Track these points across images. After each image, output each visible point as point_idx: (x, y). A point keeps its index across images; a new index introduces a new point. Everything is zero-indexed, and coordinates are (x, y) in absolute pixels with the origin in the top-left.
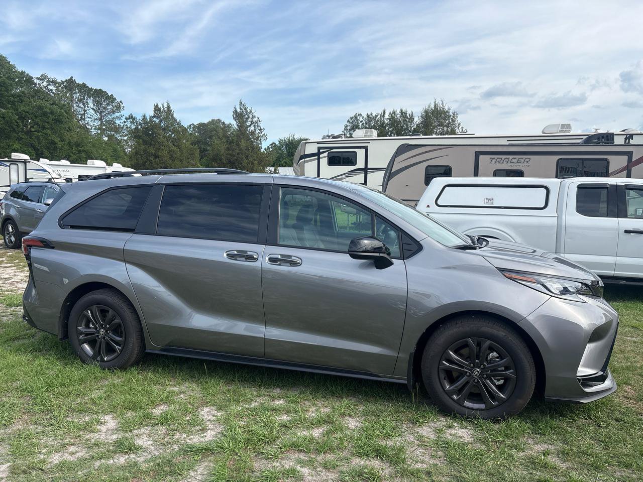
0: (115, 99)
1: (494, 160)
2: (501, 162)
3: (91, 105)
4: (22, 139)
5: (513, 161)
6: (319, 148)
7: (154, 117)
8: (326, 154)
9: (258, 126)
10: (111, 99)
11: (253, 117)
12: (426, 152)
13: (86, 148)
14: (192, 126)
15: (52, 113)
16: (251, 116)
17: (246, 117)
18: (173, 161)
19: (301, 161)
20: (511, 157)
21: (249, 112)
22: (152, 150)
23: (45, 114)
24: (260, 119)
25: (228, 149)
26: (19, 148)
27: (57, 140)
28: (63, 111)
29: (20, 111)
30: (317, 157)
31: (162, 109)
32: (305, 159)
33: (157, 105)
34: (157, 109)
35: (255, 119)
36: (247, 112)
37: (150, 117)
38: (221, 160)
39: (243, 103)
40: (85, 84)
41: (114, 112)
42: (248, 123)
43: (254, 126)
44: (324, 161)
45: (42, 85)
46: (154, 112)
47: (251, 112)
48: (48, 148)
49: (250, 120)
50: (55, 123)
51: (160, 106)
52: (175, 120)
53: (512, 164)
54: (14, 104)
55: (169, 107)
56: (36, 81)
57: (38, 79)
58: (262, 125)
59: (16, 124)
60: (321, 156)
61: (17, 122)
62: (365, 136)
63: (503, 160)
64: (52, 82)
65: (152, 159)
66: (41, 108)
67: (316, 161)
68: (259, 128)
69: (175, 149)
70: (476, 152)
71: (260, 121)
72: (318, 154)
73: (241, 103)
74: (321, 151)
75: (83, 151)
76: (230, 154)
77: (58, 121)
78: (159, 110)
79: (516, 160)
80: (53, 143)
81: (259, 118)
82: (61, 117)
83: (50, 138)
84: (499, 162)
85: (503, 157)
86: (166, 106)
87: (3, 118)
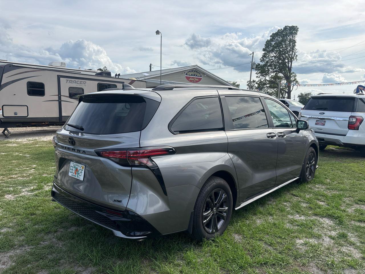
1: (68, 81)
2: (72, 83)
5: (78, 82)
12: (26, 72)
20: (77, 80)
53: (78, 84)
63: (73, 81)
70: (58, 75)
79: (79, 82)
84: (71, 82)
85: (73, 80)
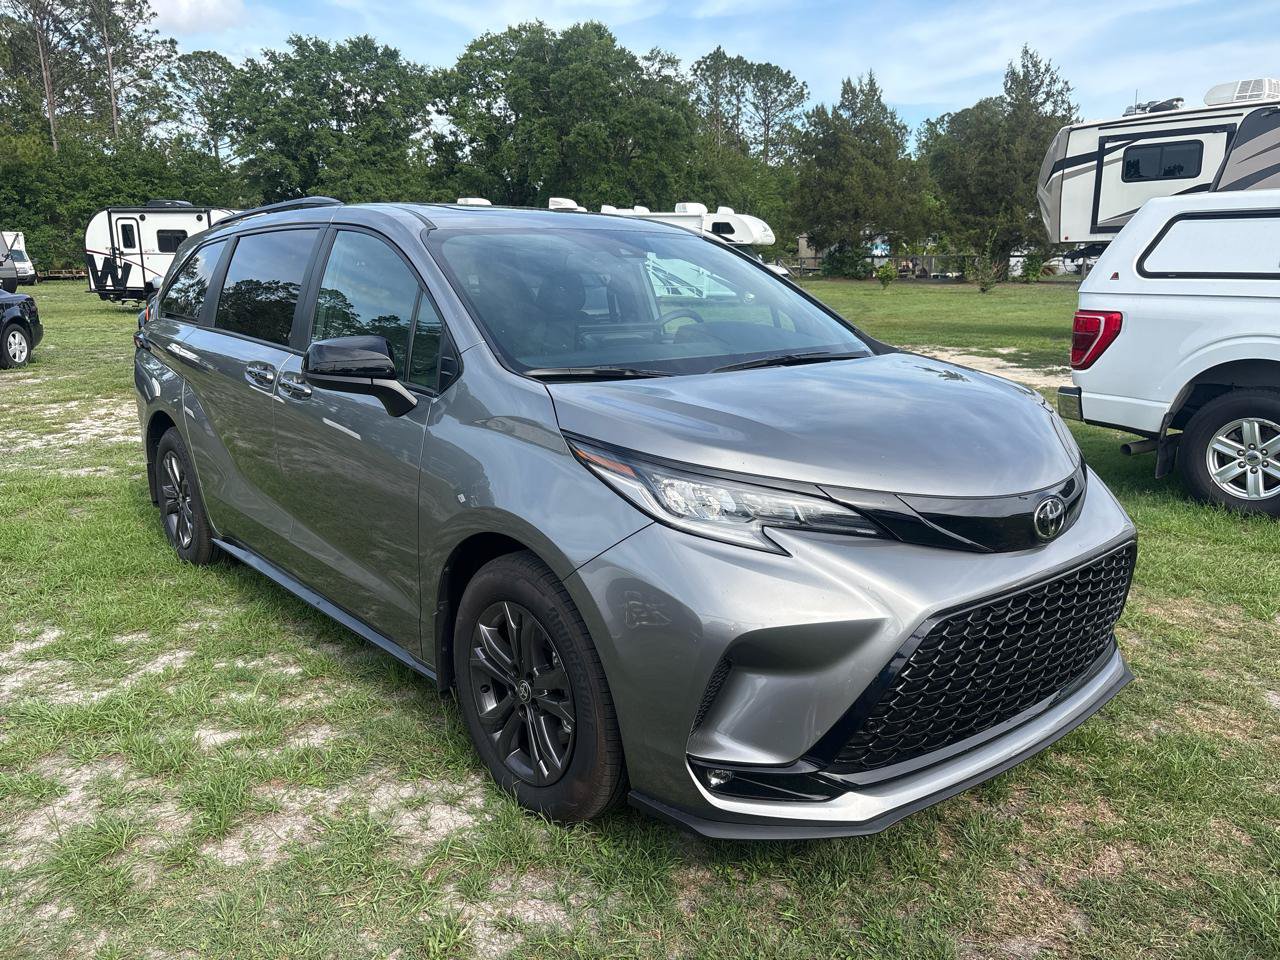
0: (793, 80)
3: (749, 95)
4: (613, 172)
6: (1103, 140)
7: (842, 105)
8: (1120, 153)
9: (1063, 102)
10: (786, 80)
11: (1053, 81)
13: (717, 181)
14: (946, 118)
15: (662, 120)
16: (1047, 80)
17: (1037, 83)
18: (873, 195)
19: (1055, 175)
21: (1042, 70)
22: (832, 176)
23: (650, 124)
24: (1071, 86)
25: (984, 162)
26: (609, 189)
27: (666, 169)
28: (680, 114)
29: (611, 121)
30: (1095, 162)
31: (858, 88)
32: (1067, 171)
33: (849, 82)
34: (848, 88)
35: (1058, 86)
36: (1037, 71)
37: (834, 108)
38: (966, 187)
39: (1031, 52)
40: (742, 58)
41: (790, 105)
42: (1041, 97)
43: (1055, 103)
44: (1113, 171)
45: (651, 70)
46: (843, 96)
47: (1047, 70)
48: (653, 187)
49: (1044, 89)
50: (667, 139)
51: (855, 83)
52: (884, 109)
54: (604, 111)
55: (872, 83)
56: (643, 63)
57: (646, 59)
58: (1072, 99)
59: (604, 146)
60: (1106, 158)
61: (606, 143)
62: (1238, 98)
64: (667, 61)
65: (831, 195)
66: (644, 113)
67: (1094, 173)
68: (1066, 106)
69: (878, 170)
71: (1068, 90)
72: (1098, 156)
73: (1026, 52)
74: (1107, 146)
75: (713, 186)
76: (989, 174)
77: (671, 134)
78: (853, 90)
80: (661, 176)
81: (1066, 83)
82: (676, 126)
83: (656, 167)
86: (866, 80)
87: (586, 136)
